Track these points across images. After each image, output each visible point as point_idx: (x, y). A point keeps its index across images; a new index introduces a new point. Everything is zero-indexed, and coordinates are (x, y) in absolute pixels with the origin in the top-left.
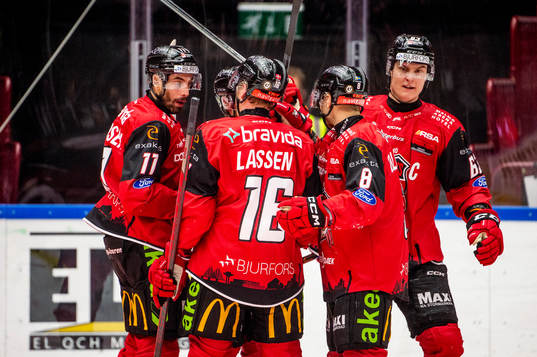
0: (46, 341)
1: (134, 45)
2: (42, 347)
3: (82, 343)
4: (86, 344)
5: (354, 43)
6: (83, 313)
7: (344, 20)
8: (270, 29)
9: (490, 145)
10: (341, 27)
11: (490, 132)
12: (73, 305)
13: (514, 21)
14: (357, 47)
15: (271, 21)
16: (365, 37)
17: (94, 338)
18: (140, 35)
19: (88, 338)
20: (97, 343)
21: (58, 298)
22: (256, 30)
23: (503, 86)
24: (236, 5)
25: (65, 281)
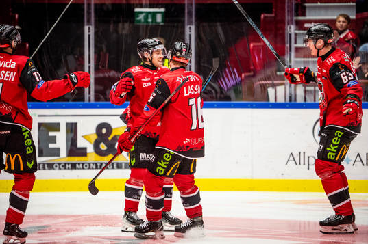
0: (46, 166)
1: (86, 28)
2: (44, 168)
3: (63, 166)
4: (64, 167)
5: (188, 27)
6: (63, 153)
7: (184, 16)
8: (150, 20)
9: (252, 73)
10: (183, 19)
11: (252, 67)
12: (58, 149)
13: (262, 16)
14: (190, 28)
15: (150, 16)
16: (194, 23)
17: (69, 164)
18: (89, 23)
19: (65, 164)
20: (70, 166)
21: (51, 146)
22: (143, 20)
23: (258, 46)
24: (134, 9)
25: (55, 137)
